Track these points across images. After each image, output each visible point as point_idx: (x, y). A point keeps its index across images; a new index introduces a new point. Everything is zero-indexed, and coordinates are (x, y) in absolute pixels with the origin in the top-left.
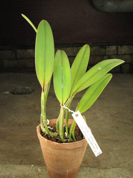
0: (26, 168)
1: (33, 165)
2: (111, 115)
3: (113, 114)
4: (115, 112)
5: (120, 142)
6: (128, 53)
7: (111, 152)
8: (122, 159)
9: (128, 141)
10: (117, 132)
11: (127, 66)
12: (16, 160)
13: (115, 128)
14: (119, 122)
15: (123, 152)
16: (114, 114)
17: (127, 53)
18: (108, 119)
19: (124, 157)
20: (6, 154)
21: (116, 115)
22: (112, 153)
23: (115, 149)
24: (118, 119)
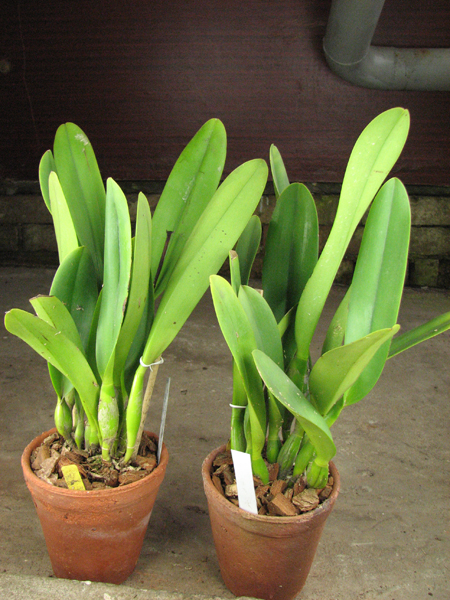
0: (66, 591)
1: (88, 583)
2: (359, 431)
3: (365, 428)
4: (372, 422)
5: (374, 523)
6: (436, 221)
7: (342, 553)
8: (373, 578)
9: (401, 519)
10: (370, 490)
11: (432, 264)
12: (39, 562)
13: (365, 474)
14: (381, 454)
15: (380, 556)
16: (370, 426)
17: (432, 222)
18: (347, 442)
19: (381, 572)
20: (10, 540)
21: (377, 430)
22: (344, 556)
23: (355, 544)
24: (379, 445)
